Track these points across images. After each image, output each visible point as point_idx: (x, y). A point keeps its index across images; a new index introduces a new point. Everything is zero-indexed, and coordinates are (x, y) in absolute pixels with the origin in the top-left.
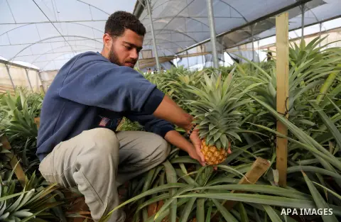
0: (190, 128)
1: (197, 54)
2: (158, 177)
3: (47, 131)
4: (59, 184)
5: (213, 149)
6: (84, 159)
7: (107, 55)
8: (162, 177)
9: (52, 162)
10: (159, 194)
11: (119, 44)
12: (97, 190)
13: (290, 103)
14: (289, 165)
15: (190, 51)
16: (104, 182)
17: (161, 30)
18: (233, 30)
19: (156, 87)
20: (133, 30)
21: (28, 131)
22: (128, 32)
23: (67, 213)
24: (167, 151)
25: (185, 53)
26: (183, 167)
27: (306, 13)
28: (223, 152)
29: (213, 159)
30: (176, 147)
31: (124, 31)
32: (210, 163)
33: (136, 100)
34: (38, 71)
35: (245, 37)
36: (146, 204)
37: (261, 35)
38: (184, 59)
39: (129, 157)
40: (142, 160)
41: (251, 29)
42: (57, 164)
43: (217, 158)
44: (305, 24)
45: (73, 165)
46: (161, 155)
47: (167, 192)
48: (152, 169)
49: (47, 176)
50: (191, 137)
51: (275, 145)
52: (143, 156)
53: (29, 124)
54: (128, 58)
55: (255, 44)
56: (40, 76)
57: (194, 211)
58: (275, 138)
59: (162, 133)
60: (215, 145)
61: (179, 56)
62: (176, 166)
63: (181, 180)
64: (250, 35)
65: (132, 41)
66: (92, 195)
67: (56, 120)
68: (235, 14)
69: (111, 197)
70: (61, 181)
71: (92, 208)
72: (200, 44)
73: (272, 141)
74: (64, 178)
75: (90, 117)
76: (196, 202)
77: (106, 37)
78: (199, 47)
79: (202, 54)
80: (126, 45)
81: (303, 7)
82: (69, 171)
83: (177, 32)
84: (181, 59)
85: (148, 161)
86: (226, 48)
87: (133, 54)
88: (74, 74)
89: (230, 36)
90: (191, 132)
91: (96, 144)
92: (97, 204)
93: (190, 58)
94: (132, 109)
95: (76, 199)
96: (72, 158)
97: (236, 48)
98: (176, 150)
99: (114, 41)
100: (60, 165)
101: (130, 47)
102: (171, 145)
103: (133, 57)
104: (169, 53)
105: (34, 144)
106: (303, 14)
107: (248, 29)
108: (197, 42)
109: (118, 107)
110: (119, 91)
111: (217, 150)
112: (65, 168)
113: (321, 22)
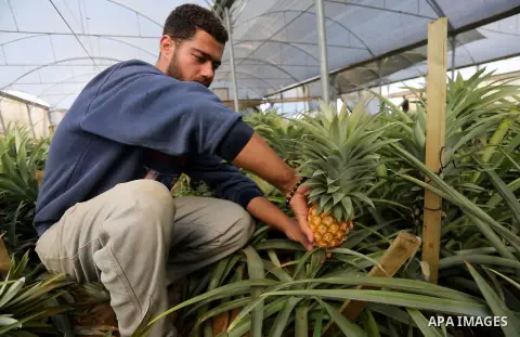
0: (291, 189)
1: (298, 99)
2: (233, 272)
3: (55, 185)
4: (68, 275)
5: (328, 221)
6: (115, 227)
7: (164, 69)
8: (240, 271)
9: (60, 235)
10: (233, 298)
11: (186, 52)
12: (133, 282)
13: (446, 156)
14: (442, 256)
15: (287, 95)
16: (145, 271)
17: (246, 59)
18: (352, 67)
19: (240, 118)
20: (209, 32)
21: (23, 192)
22: (201, 34)
23: (78, 328)
24: (249, 229)
25: (279, 97)
26: (273, 257)
27: (458, 50)
28: (344, 226)
29: (327, 238)
30: (264, 224)
31: (194, 33)
32: (322, 244)
33: (209, 134)
34: (47, 109)
35: (369, 78)
36: (212, 313)
37: (392, 77)
38: (276, 105)
39: (189, 235)
40: (207, 243)
41: (379, 66)
42: (69, 237)
43: (334, 236)
44: (457, 65)
45: (95, 236)
46: (240, 235)
47: (246, 295)
48: (224, 258)
49: (48, 261)
50: (292, 202)
51: (421, 223)
52: (211, 235)
53: (26, 179)
54: (198, 76)
55: (384, 88)
56: (50, 117)
57: (291, 326)
58: (422, 212)
59: (243, 201)
60: (332, 214)
61: (269, 101)
62: (264, 255)
63: (270, 276)
64: (376, 75)
65: (207, 49)
66: (123, 292)
67: (72, 168)
68: (355, 42)
69: (156, 296)
70: (72, 269)
71: (121, 315)
72: (302, 85)
73: (417, 217)
74: (77, 263)
75: (129, 165)
76: (293, 312)
77: (165, 41)
78: (300, 89)
79: (304, 99)
80: (196, 53)
81: (454, 41)
82: (87, 249)
83: (268, 64)
84: (272, 104)
85: (218, 244)
86: (340, 93)
87: (206, 69)
88: (107, 93)
89: (347, 74)
90: (292, 195)
91: (138, 203)
92: (130, 308)
93: (285, 105)
94: (200, 151)
95: (93, 305)
96: (94, 226)
97: (356, 94)
98: (265, 228)
99: (177, 47)
100: (73, 240)
101: (203, 58)
102: (257, 221)
103: (205, 74)
104: (253, 96)
105: (30, 214)
106: (453, 49)
107: (374, 67)
108: (297, 81)
109: (178, 147)
110: (182, 120)
111: (336, 222)
112: (81, 246)
113: (478, 64)
